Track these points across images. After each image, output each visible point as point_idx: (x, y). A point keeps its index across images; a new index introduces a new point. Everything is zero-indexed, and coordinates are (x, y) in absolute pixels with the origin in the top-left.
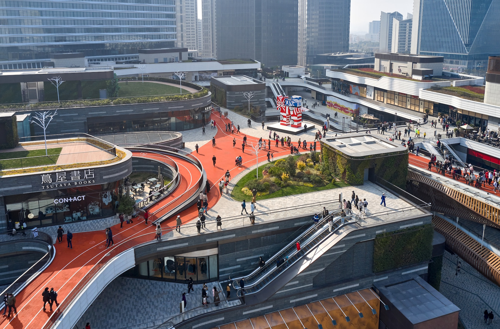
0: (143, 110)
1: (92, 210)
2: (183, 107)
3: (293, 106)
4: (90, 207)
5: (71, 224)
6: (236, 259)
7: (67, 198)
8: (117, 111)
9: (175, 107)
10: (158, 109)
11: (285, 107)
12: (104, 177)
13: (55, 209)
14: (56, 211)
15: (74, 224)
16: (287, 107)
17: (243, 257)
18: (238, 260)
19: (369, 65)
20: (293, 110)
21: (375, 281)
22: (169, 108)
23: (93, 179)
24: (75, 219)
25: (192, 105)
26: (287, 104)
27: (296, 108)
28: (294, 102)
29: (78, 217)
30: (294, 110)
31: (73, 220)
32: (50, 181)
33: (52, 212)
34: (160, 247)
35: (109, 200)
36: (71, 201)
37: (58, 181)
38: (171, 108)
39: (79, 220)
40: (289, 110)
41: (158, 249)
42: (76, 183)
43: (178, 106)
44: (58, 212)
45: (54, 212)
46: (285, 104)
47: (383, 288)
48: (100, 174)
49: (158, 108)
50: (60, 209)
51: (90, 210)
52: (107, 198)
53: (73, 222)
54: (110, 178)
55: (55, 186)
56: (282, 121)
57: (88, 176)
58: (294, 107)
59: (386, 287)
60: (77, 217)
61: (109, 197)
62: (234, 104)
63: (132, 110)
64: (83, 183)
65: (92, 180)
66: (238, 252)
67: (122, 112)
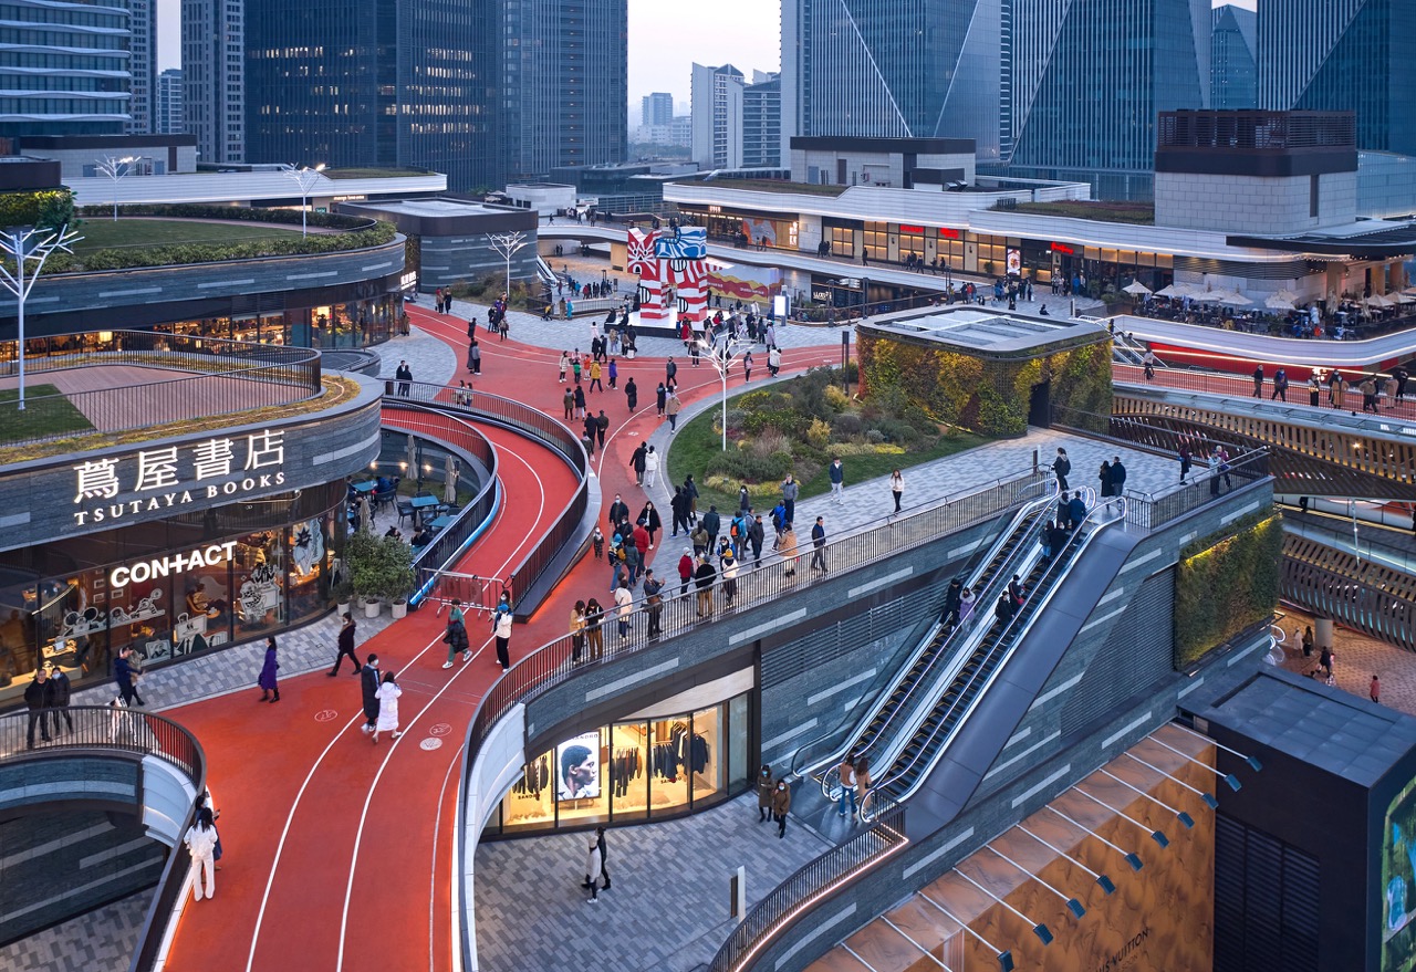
0: (200, 286)
1: (251, 599)
2: (335, 273)
3: (683, 258)
4: (245, 588)
5: (172, 670)
6: (806, 697)
7: (166, 560)
8: (102, 295)
9: (311, 276)
10: (252, 281)
11: (658, 262)
12: (318, 460)
13: (107, 616)
14: (108, 623)
15: (184, 667)
16: (664, 263)
17: (824, 688)
18: (811, 701)
19: (769, 172)
20: (684, 270)
21: (1181, 694)
22: (289, 278)
23: (279, 468)
24: (181, 649)
25: (365, 269)
26: (663, 254)
27: (694, 263)
28: (686, 246)
29: (198, 637)
30: (688, 269)
31: (177, 652)
32: (111, 488)
33: (91, 627)
34: (596, 686)
35: (315, 555)
36: (179, 570)
37: (144, 484)
38: (295, 277)
39: (200, 648)
40: (671, 272)
41: (590, 696)
42: (212, 491)
43: (321, 271)
44: (116, 623)
45: (101, 626)
46: (655, 252)
47: (1210, 712)
48: (304, 445)
49: (250, 278)
50: (127, 612)
51: (243, 601)
52: (310, 544)
53: (174, 661)
54: (335, 463)
55: (128, 510)
56: (647, 305)
57: (261, 459)
58: (686, 259)
59: (1216, 705)
60: (192, 639)
61: (315, 543)
62: (449, 277)
63: (160, 289)
64: (240, 489)
65: (273, 471)
66: (812, 672)
67: (119, 297)
